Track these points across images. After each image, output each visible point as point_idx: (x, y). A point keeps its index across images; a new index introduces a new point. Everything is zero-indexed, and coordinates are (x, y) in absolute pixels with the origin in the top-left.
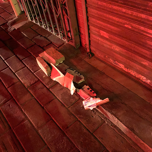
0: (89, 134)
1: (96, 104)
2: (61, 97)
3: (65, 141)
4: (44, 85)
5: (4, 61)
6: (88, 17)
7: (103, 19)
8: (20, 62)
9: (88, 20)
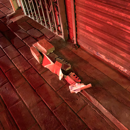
0: (73, 114)
1: (80, 89)
2: (50, 82)
3: (53, 119)
4: (36, 71)
5: (2, 49)
6: (75, 14)
7: (89, 16)
8: (16, 51)
9: (76, 17)
